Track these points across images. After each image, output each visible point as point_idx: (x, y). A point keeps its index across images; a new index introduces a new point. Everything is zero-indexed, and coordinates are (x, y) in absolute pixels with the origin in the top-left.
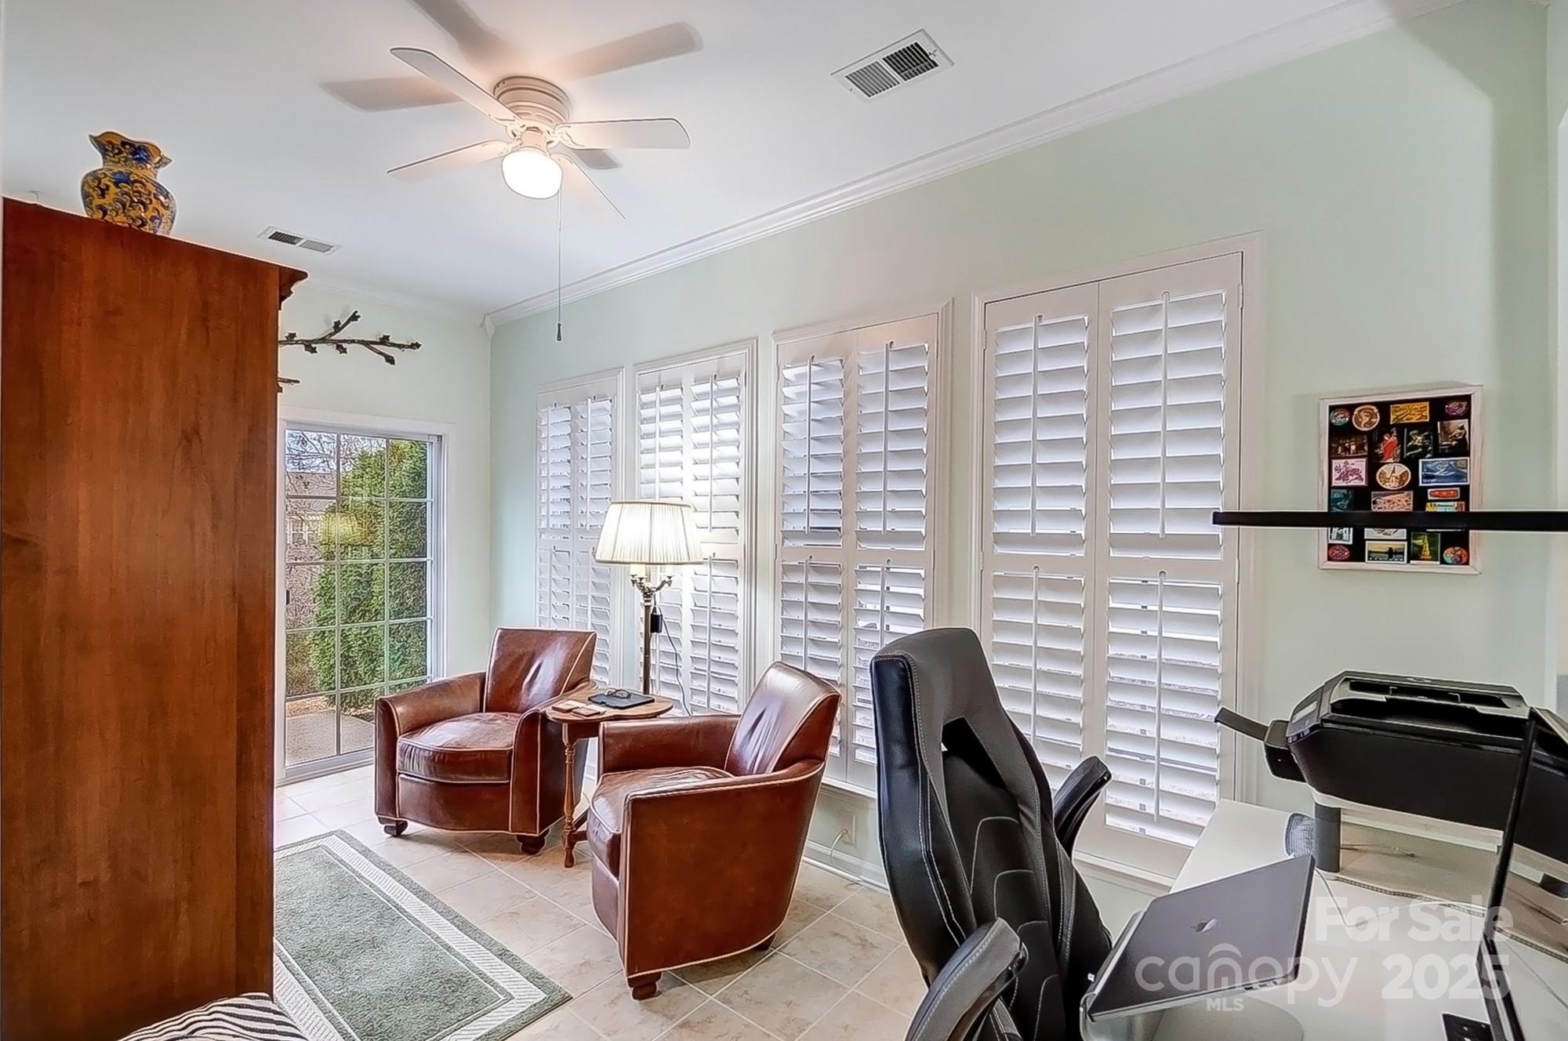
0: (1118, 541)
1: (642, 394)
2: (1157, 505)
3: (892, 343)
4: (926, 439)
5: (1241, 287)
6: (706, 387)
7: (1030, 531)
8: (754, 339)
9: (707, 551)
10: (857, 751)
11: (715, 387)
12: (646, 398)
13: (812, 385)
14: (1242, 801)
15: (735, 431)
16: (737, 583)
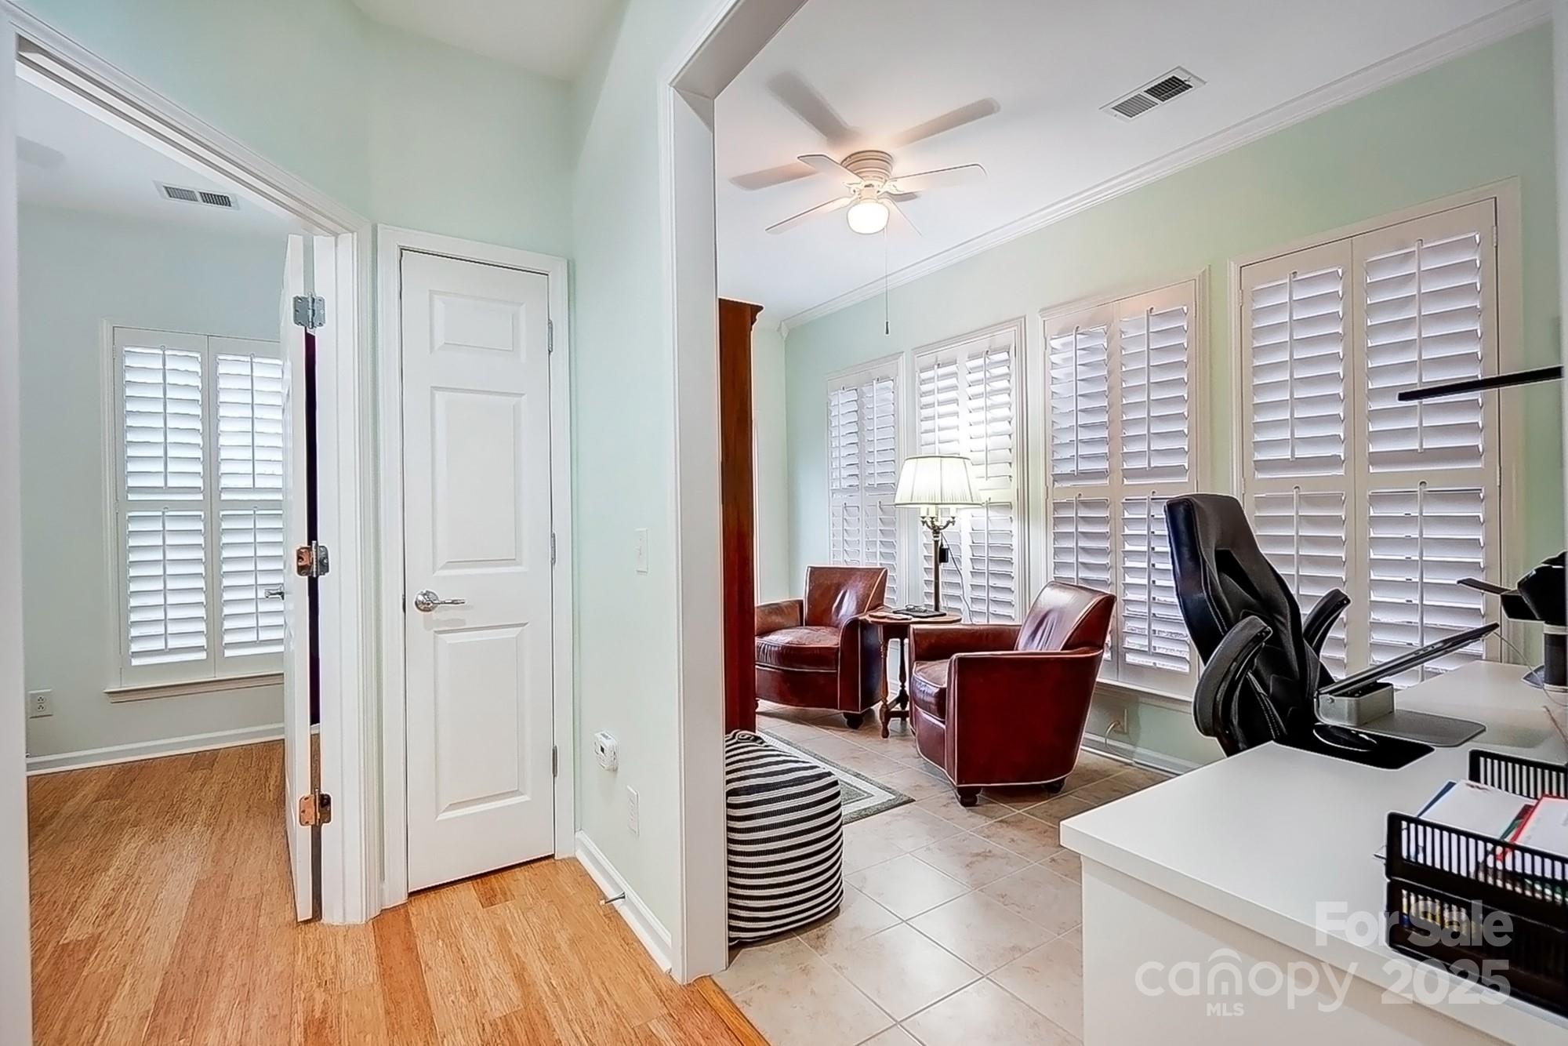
0: (1377, 459)
1: (921, 372)
2: (1415, 424)
3: (1152, 308)
4: (1187, 405)
5: (1495, 228)
6: (980, 362)
7: (1290, 457)
8: (1021, 317)
9: (984, 497)
10: (1127, 655)
11: (987, 361)
12: (924, 375)
13: (1078, 351)
14: (1508, 662)
15: (1007, 395)
16: (1012, 521)
